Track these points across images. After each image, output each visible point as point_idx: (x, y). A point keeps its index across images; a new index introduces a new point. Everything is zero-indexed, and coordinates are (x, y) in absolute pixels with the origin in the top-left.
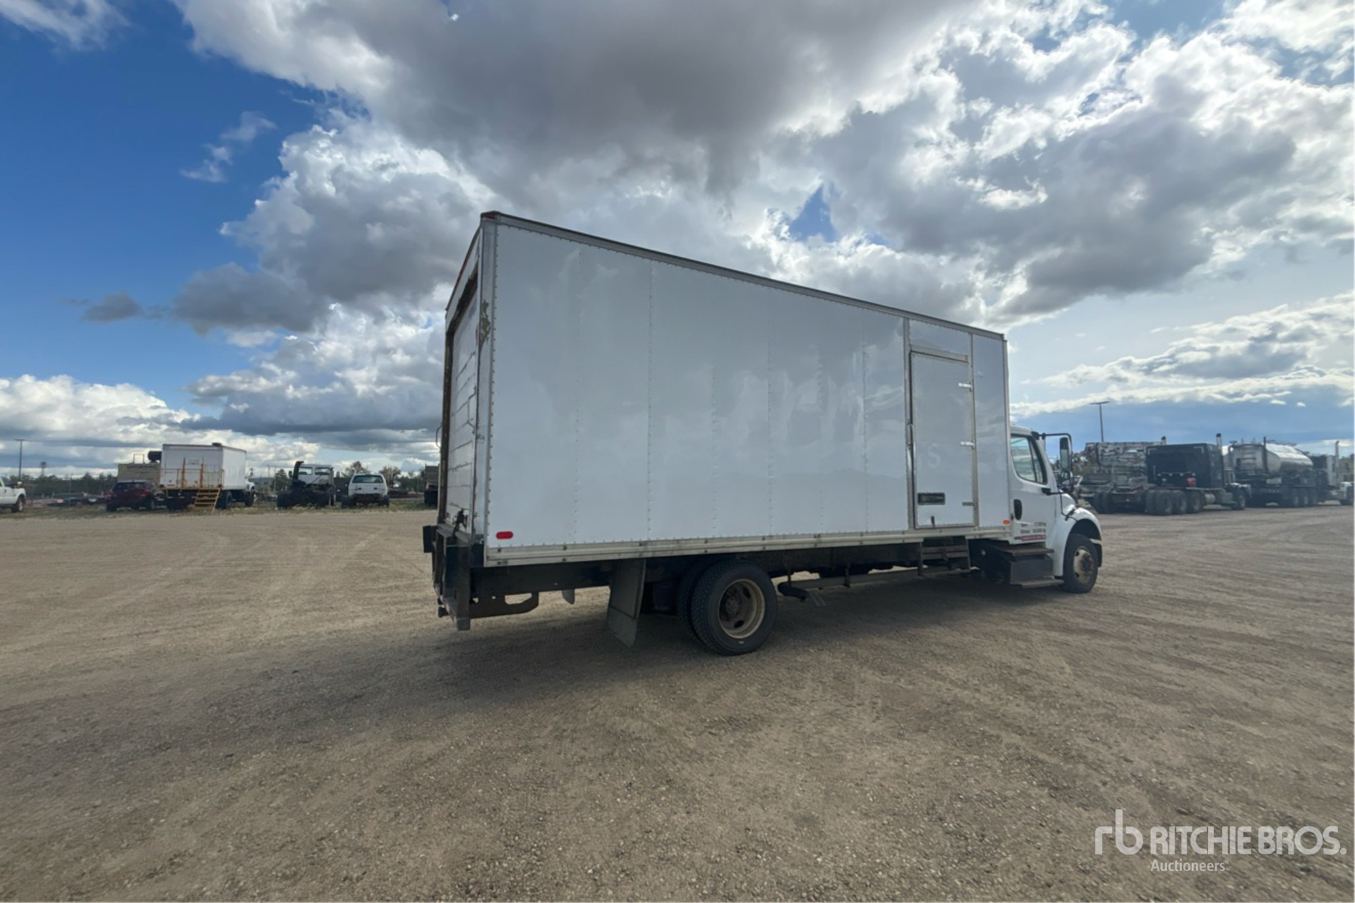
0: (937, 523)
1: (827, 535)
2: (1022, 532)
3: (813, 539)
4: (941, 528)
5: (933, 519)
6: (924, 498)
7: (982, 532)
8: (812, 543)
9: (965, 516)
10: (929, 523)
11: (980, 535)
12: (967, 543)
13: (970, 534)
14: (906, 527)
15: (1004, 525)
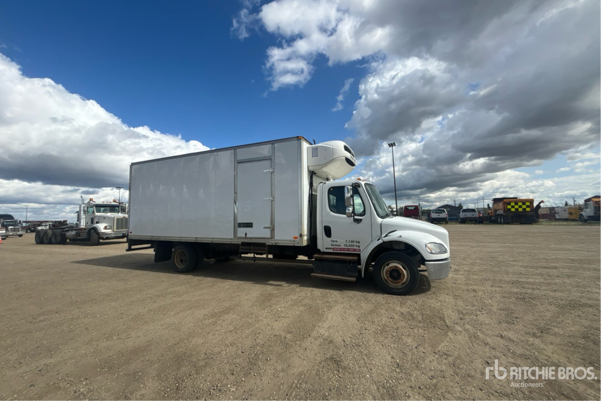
0: (248, 236)
1: (200, 238)
2: (332, 245)
3: (194, 239)
4: (251, 238)
5: (246, 234)
6: (242, 225)
7: (276, 242)
8: (194, 240)
9: (267, 234)
10: (244, 235)
11: (276, 243)
12: (267, 246)
13: (269, 242)
14: (232, 237)
15: (294, 239)
